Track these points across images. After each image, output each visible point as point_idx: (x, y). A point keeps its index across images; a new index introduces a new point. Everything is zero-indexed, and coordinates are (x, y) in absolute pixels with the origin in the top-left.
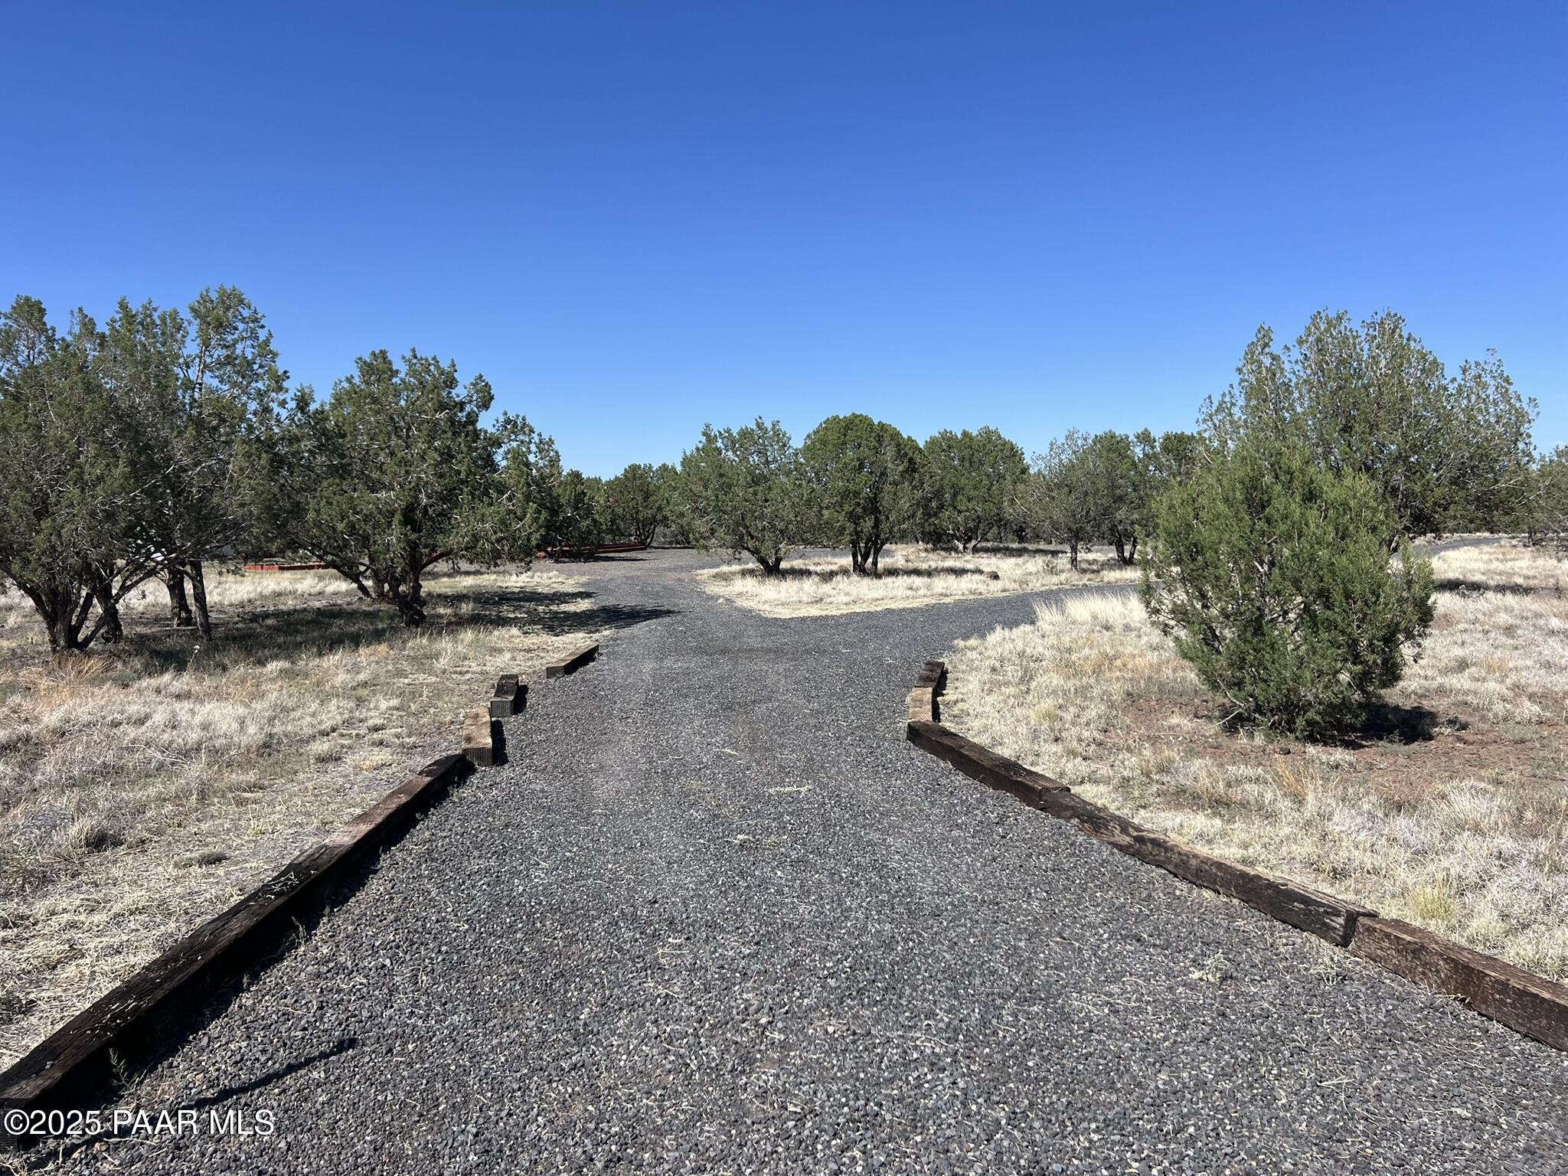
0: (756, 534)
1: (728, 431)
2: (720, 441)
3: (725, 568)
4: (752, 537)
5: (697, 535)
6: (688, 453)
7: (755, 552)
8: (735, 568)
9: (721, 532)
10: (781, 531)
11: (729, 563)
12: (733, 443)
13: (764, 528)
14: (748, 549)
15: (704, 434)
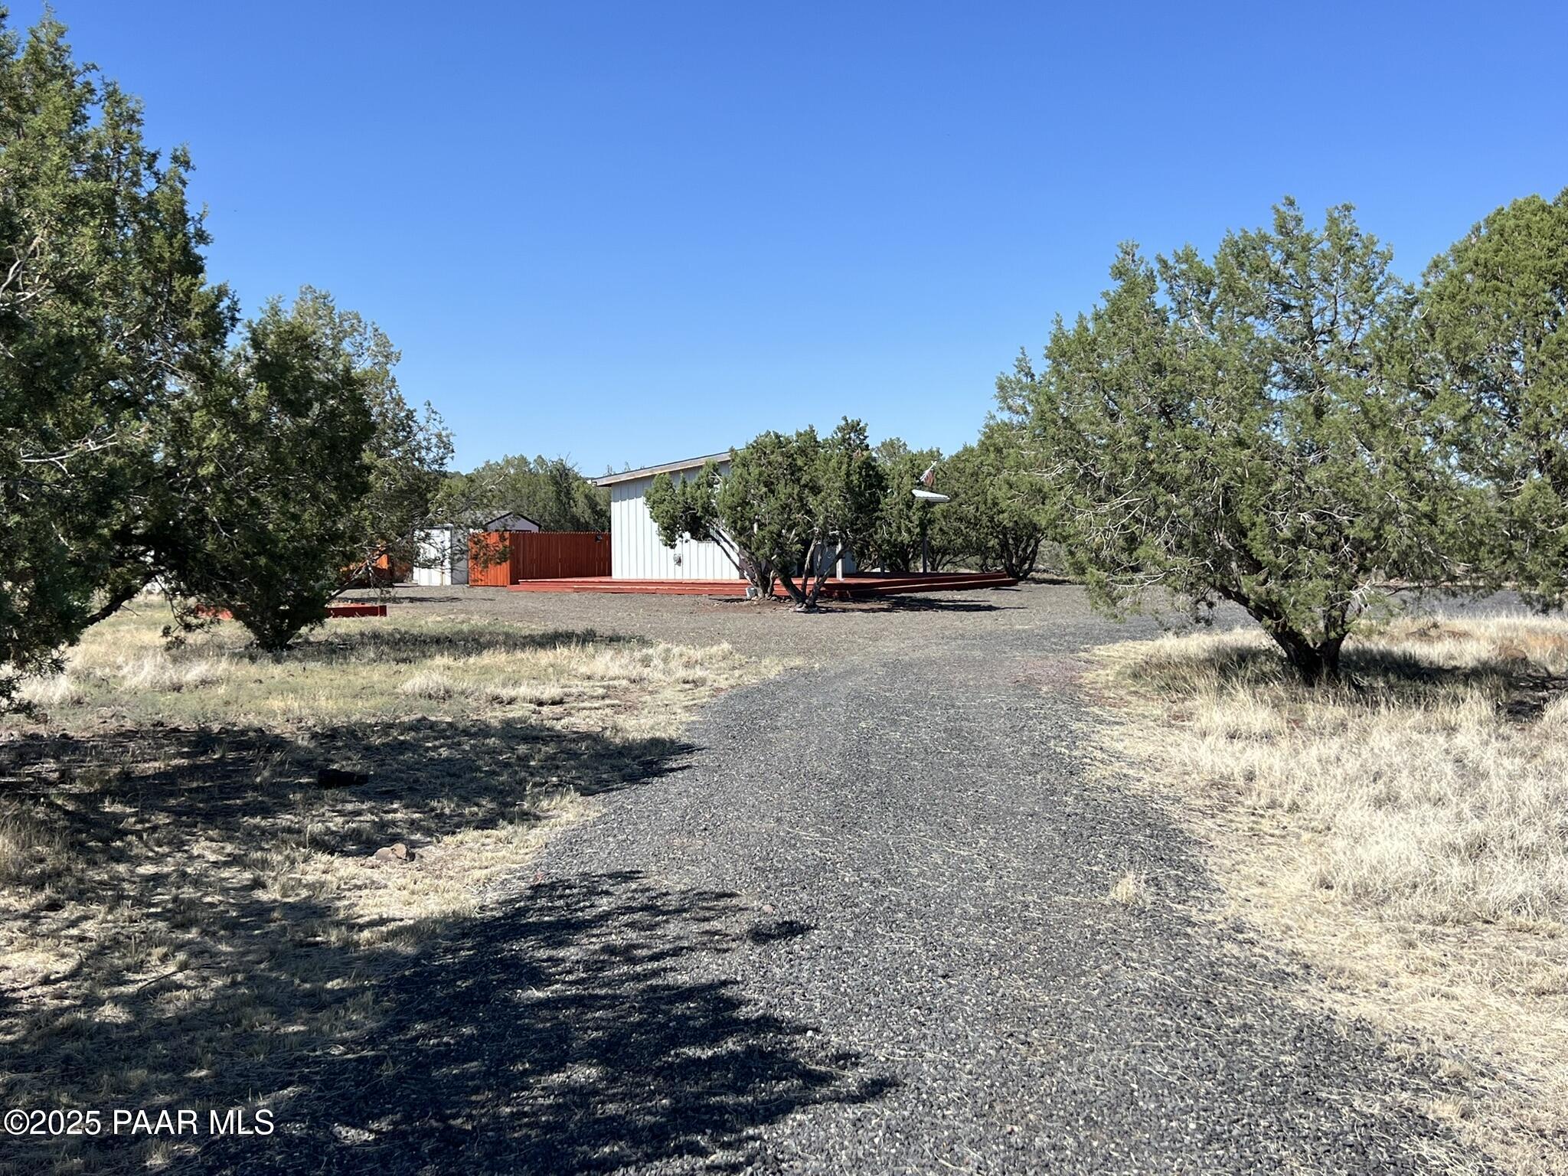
0: (1266, 555)
1: (1188, 258)
2: (1162, 285)
3: (1170, 645)
4: (1256, 566)
5: (1082, 556)
6: (1070, 327)
7: (1265, 610)
8: (1198, 643)
9: (1155, 546)
10: (1358, 544)
11: (1181, 630)
12: (1204, 284)
13: (1298, 538)
14: (1243, 600)
15: (1119, 273)
